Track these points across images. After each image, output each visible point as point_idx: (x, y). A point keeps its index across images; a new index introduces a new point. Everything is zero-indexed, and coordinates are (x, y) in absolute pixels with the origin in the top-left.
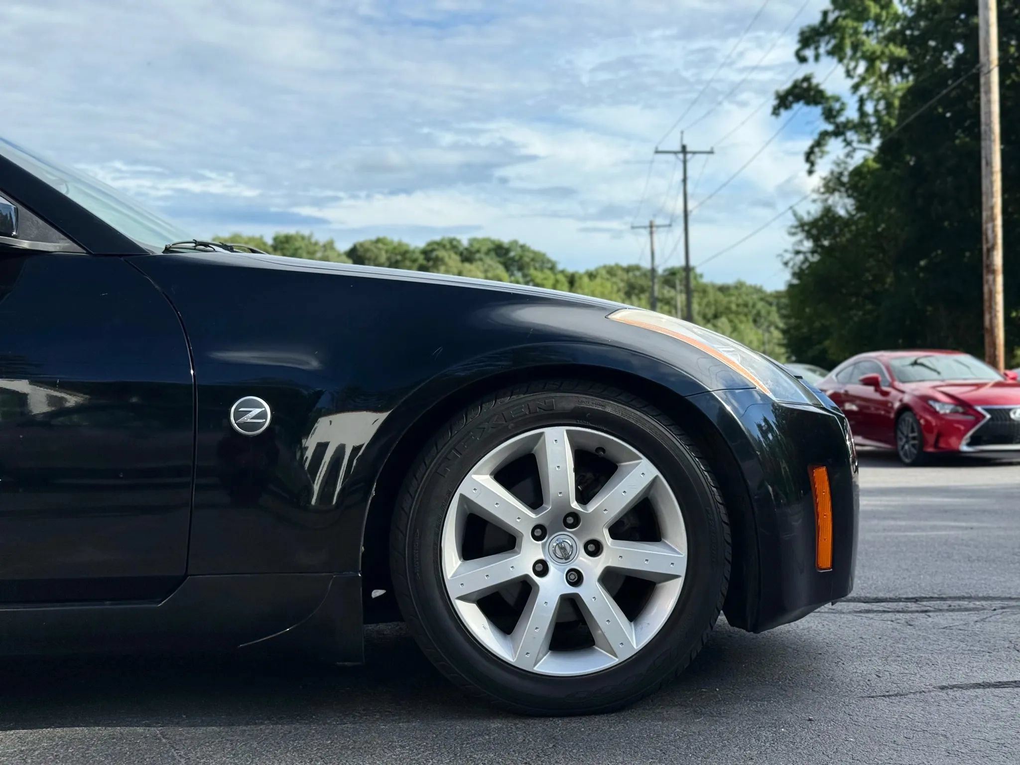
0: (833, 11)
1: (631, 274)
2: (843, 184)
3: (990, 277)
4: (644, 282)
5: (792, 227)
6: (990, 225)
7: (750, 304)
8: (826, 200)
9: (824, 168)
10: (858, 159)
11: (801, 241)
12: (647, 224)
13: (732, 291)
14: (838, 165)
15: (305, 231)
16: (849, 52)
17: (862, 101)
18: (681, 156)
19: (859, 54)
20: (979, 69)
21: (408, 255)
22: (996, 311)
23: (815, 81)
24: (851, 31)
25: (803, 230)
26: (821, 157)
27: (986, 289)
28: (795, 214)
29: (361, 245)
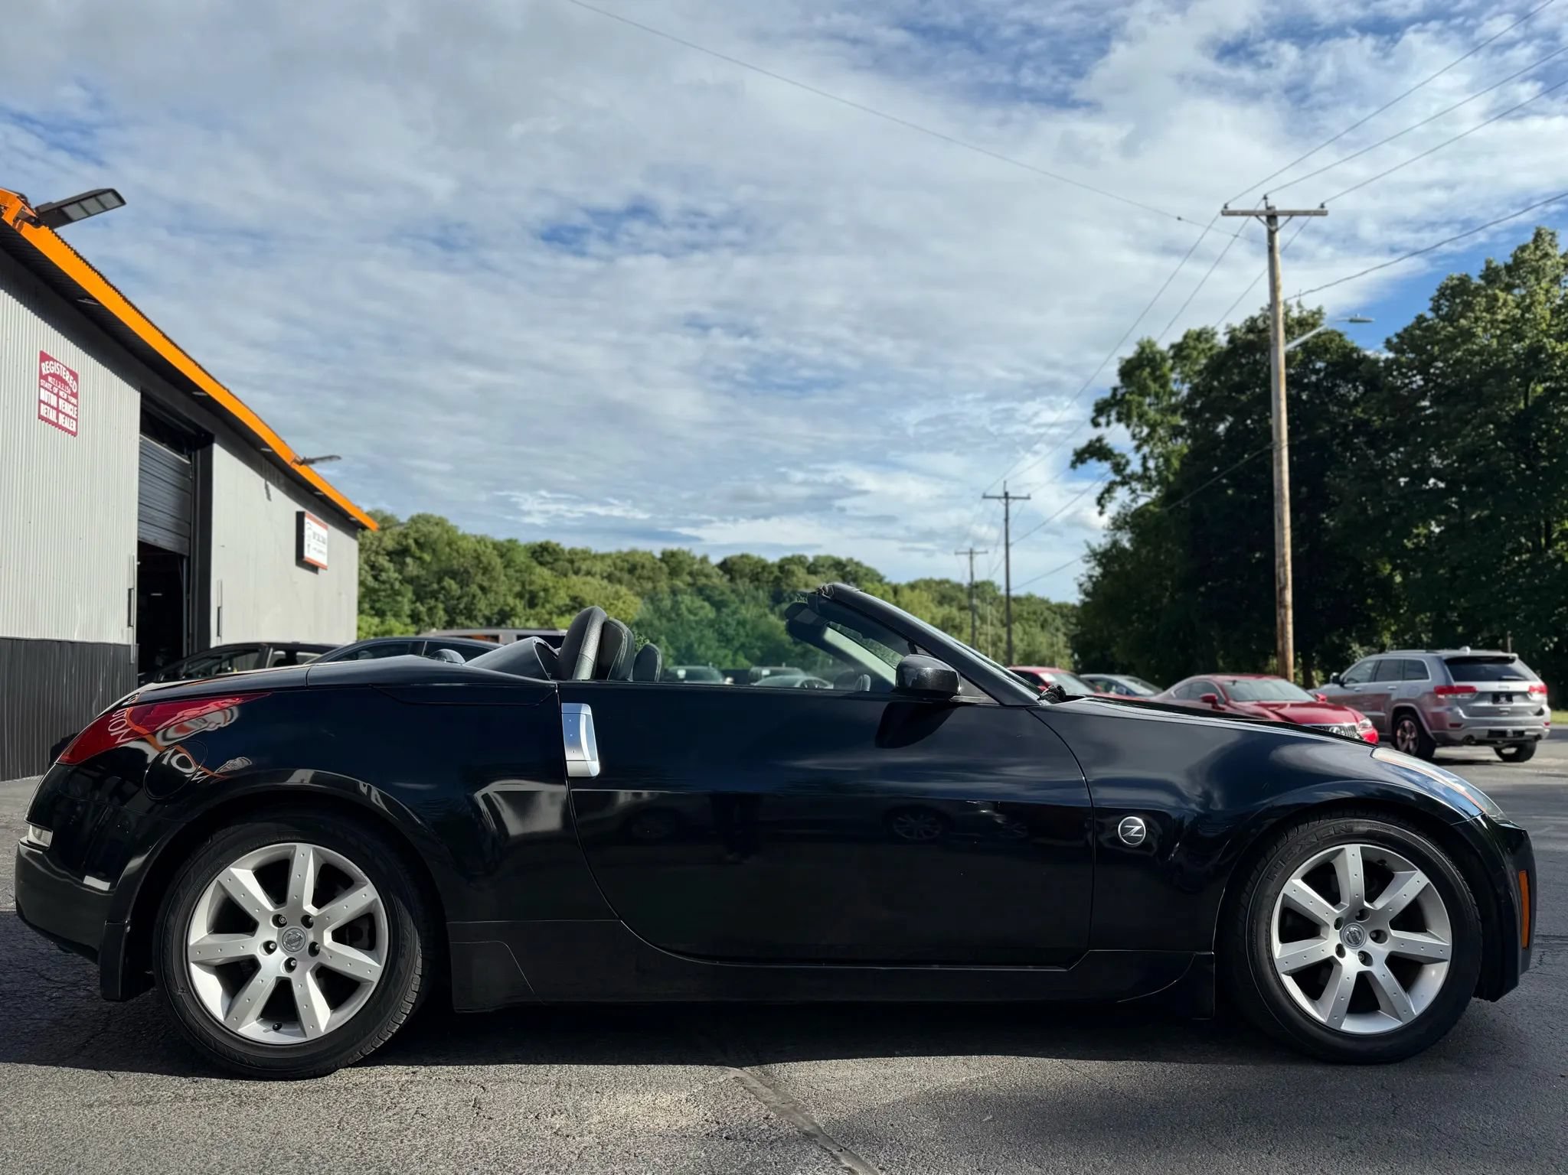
0: (1122, 388)
1: (942, 586)
2: (1127, 523)
3: (1283, 611)
4: (952, 593)
5: (1086, 556)
6: (1282, 570)
7: (1039, 612)
8: (1115, 535)
9: (1112, 509)
10: (1142, 501)
11: (1094, 568)
12: (968, 550)
13: (1024, 602)
14: (1124, 508)
15: (685, 547)
16: (1135, 419)
17: (1145, 459)
18: (1004, 501)
19: (1143, 420)
20: (1272, 446)
21: (767, 569)
22: (1287, 638)
23: (1105, 442)
24: (1137, 405)
25: (1095, 559)
26: (1110, 502)
27: (1279, 620)
28: (1089, 546)
29: (731, 559)
